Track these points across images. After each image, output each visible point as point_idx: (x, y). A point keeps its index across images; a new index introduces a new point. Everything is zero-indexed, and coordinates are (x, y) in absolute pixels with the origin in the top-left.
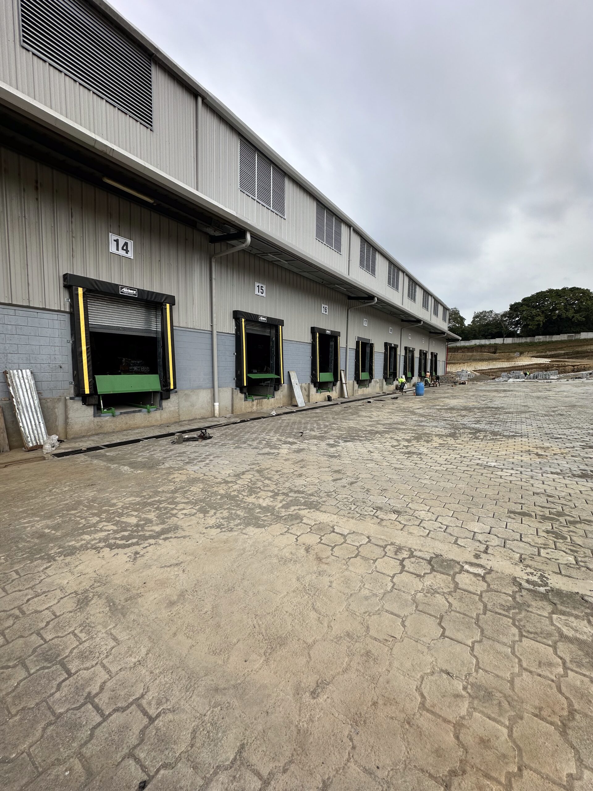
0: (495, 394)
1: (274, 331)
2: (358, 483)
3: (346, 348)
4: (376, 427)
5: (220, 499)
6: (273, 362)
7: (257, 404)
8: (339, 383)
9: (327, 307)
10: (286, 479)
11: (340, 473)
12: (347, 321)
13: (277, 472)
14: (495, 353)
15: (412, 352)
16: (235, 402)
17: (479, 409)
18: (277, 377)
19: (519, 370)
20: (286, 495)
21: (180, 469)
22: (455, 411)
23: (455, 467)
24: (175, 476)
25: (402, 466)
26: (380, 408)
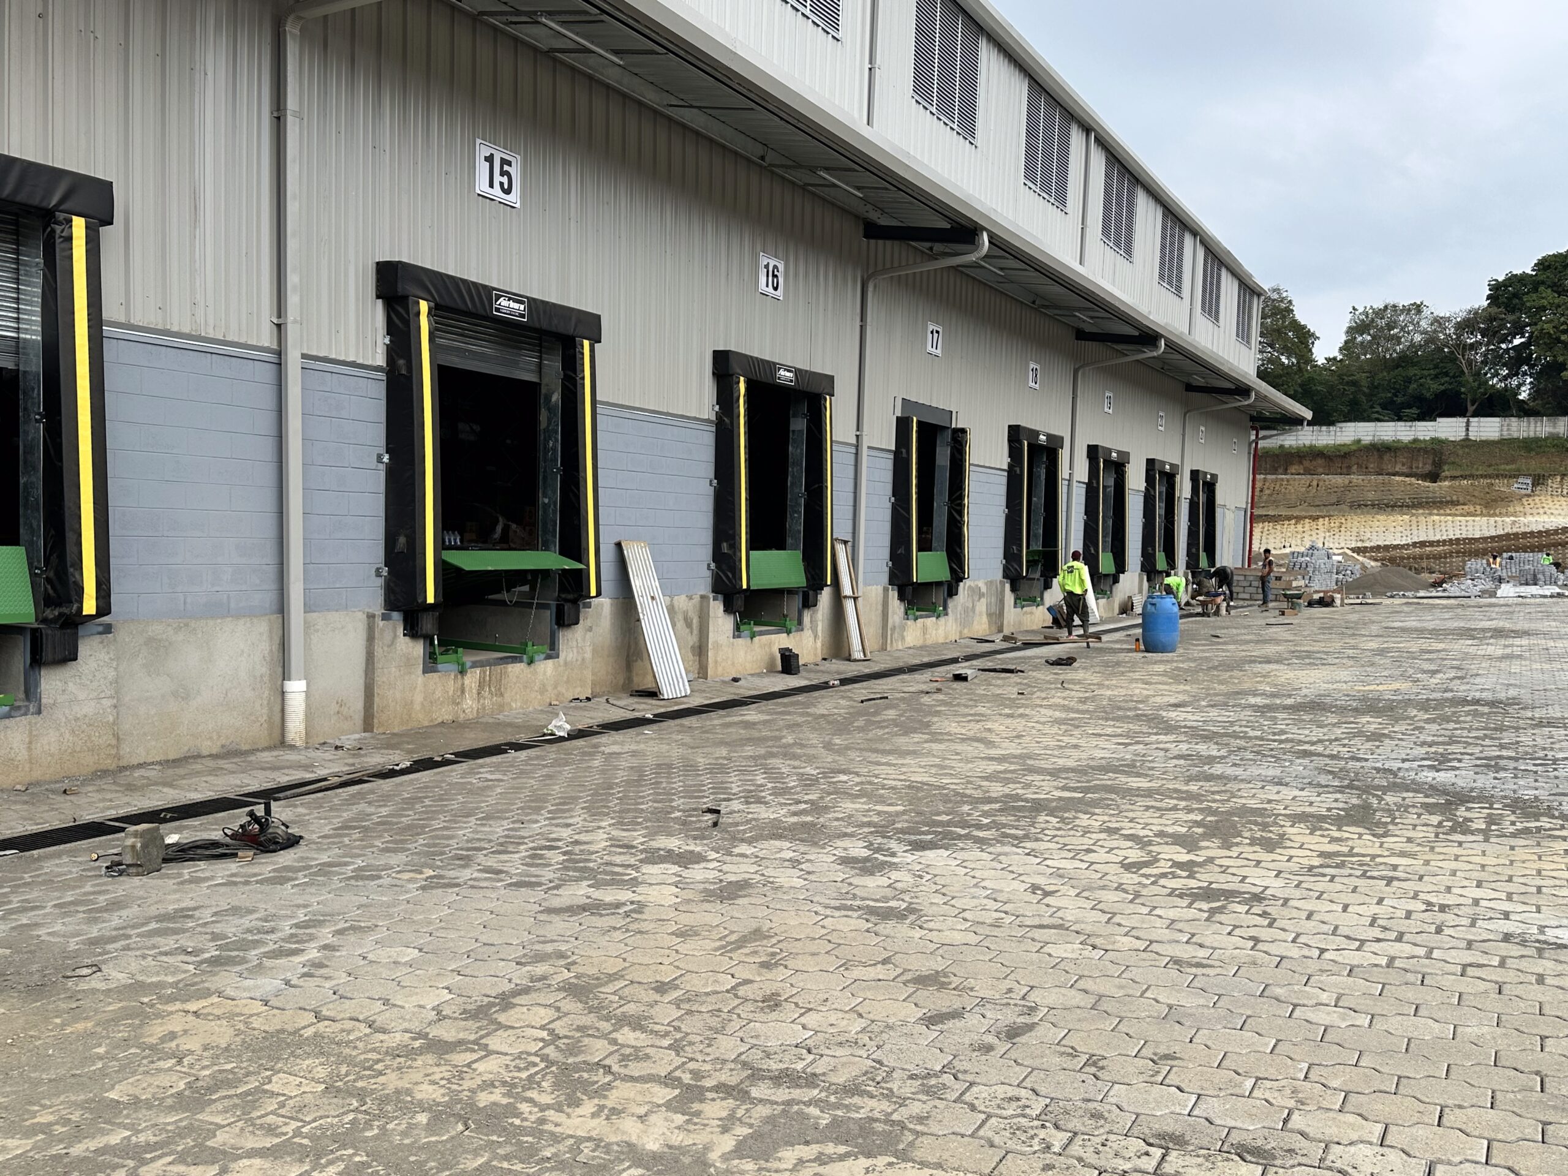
0: (1464, 645)
1: (554, 365)
2: (1039, 1031)
3: (857, 447)
4: (1027, 786)
5: (430, 1128)
6: (550, 498)
7: (481, 686)
8: (825, 596)
9: (781, 267)
10: (714, 1022)
11: (943, 986)
12: (863, 329)
13: (661, 988)
14: (1434, 477)
15: (1118, 468)
16: (380, 678)
17: (1424, 706)
18: (569, 564)
19: (1533, 549)
20: (736, 1092)
21: (186, 992)
22: (1332, 719)
23: (1422, 952)
24: (176, 1024)
25: (1202, 953)
26: (1012, 703)
